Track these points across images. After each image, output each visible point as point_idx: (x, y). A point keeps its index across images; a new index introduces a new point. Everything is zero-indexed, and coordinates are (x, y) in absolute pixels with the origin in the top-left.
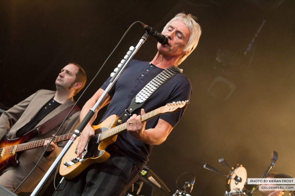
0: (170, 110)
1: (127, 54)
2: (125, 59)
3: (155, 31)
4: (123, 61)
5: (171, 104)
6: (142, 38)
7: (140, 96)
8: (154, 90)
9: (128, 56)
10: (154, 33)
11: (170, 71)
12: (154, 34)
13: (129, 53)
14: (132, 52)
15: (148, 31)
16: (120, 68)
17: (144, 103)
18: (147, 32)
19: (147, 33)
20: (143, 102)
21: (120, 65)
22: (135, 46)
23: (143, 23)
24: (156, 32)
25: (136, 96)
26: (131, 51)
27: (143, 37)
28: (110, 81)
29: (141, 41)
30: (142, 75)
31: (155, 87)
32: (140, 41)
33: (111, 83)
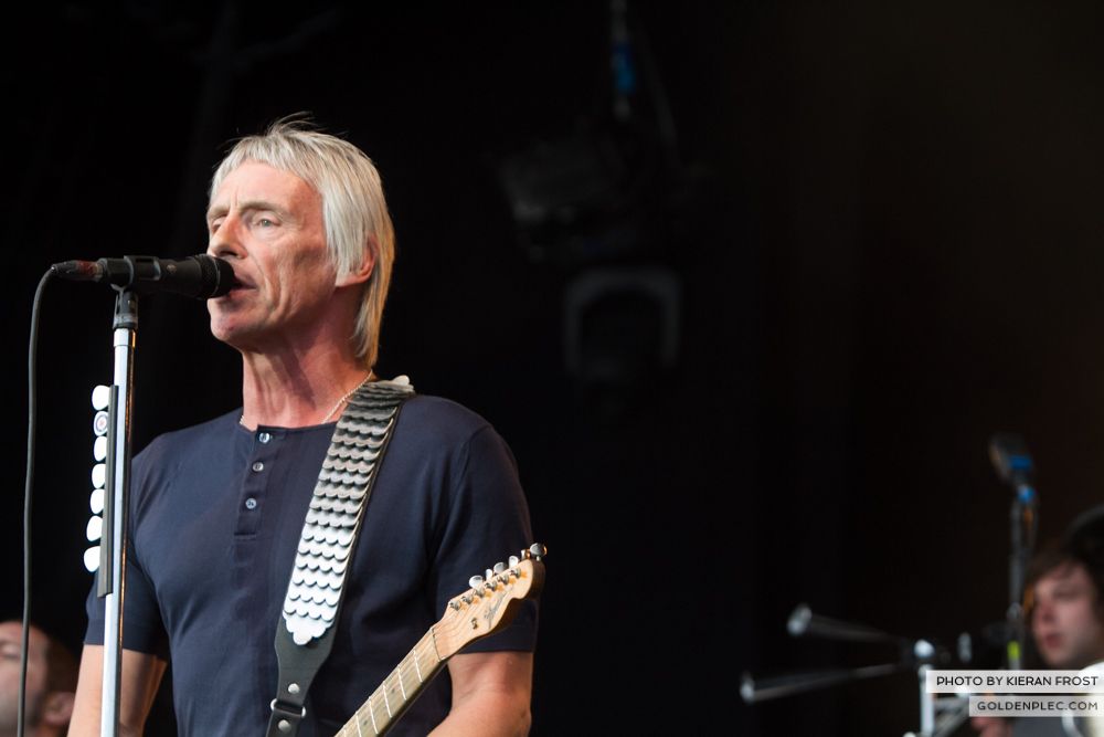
0: (476, 627)
1: (97, 433)
2: (103, 461)
3: (151, 261)
4: (99, 475)
5: (467, 594)
6: (118, 327)
7: (301, 608)
8: (347, 546)
9: (105, 439)
10: (154, 272)
11: (362, 420)
12: (157, 278)
13: (101, 424)
14: (112, 409)
15: (122, 279)
16: (105, 514)
17: (334, 630)
18: (121, 286)
19: (121, 290)
20: (329, 625)
21: (97, 501)
22: (109, 381)
23: (78, 264)
24: (157, 265)
25: (284, 614)
26: (106, 409)
27: (117, 320)
28: (100, 594)
29: (121, 338)
30: (252, 504)
31: (341, 532)
32: (116, 344)
33: (109, 597)
